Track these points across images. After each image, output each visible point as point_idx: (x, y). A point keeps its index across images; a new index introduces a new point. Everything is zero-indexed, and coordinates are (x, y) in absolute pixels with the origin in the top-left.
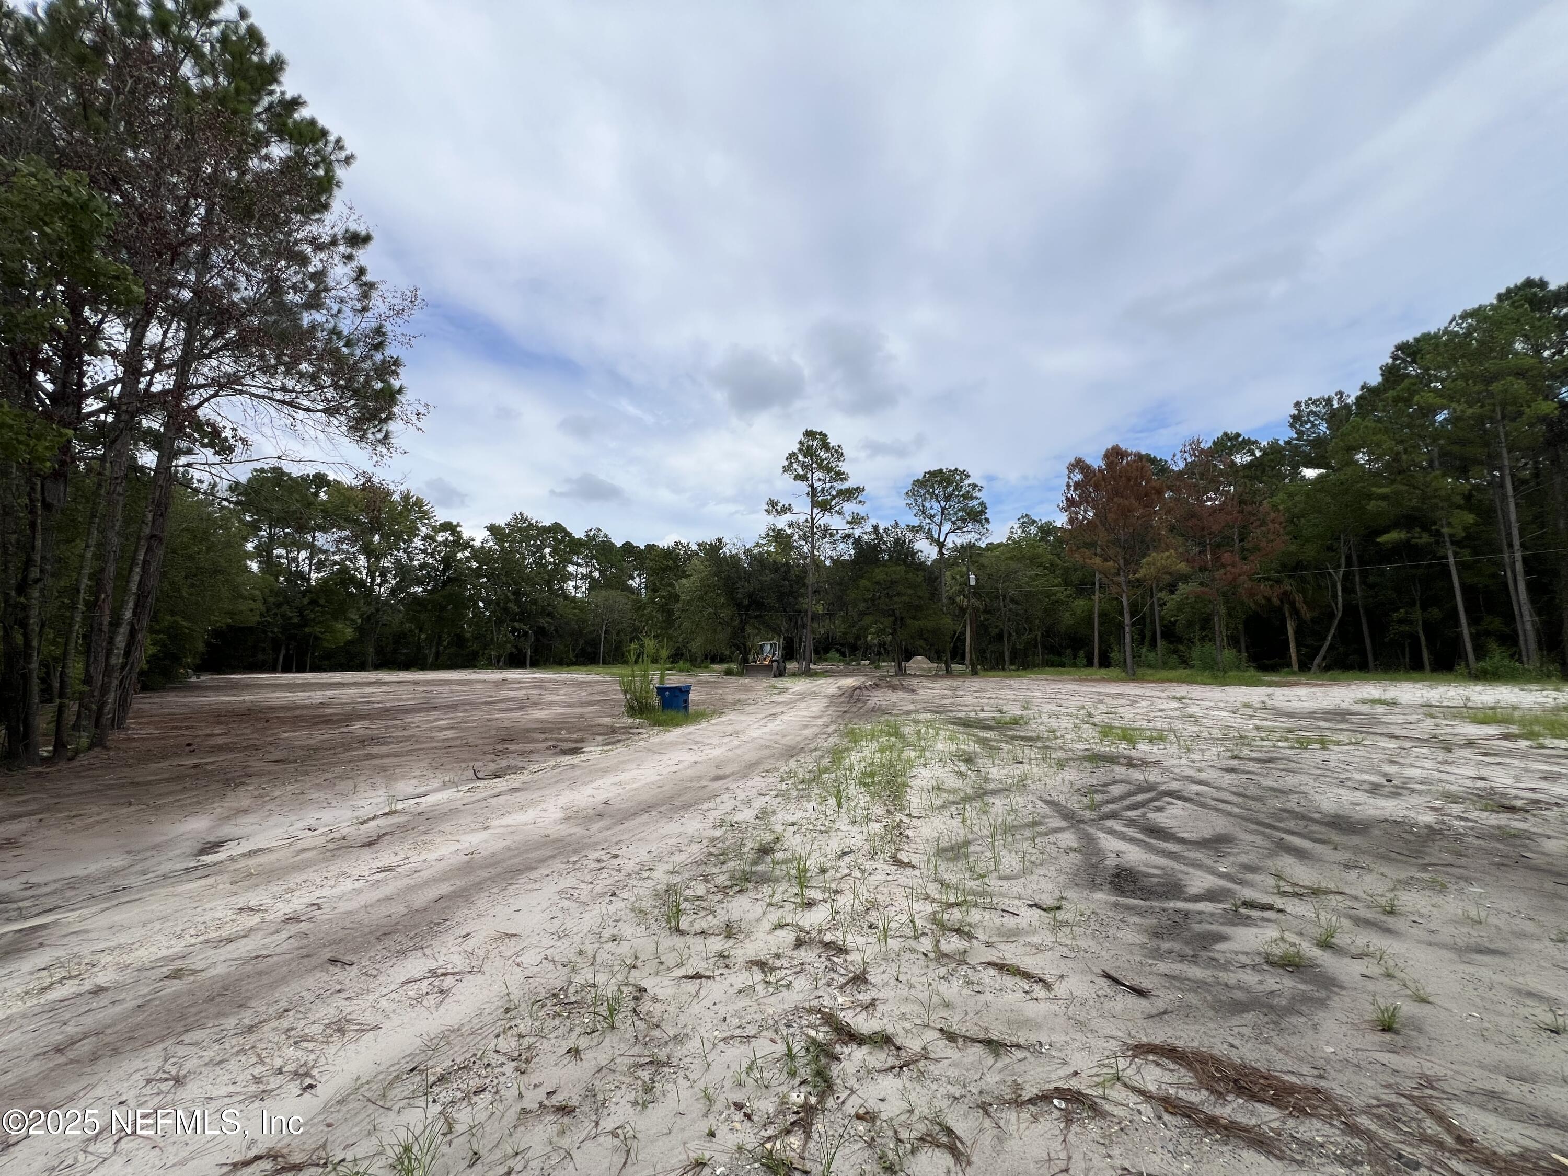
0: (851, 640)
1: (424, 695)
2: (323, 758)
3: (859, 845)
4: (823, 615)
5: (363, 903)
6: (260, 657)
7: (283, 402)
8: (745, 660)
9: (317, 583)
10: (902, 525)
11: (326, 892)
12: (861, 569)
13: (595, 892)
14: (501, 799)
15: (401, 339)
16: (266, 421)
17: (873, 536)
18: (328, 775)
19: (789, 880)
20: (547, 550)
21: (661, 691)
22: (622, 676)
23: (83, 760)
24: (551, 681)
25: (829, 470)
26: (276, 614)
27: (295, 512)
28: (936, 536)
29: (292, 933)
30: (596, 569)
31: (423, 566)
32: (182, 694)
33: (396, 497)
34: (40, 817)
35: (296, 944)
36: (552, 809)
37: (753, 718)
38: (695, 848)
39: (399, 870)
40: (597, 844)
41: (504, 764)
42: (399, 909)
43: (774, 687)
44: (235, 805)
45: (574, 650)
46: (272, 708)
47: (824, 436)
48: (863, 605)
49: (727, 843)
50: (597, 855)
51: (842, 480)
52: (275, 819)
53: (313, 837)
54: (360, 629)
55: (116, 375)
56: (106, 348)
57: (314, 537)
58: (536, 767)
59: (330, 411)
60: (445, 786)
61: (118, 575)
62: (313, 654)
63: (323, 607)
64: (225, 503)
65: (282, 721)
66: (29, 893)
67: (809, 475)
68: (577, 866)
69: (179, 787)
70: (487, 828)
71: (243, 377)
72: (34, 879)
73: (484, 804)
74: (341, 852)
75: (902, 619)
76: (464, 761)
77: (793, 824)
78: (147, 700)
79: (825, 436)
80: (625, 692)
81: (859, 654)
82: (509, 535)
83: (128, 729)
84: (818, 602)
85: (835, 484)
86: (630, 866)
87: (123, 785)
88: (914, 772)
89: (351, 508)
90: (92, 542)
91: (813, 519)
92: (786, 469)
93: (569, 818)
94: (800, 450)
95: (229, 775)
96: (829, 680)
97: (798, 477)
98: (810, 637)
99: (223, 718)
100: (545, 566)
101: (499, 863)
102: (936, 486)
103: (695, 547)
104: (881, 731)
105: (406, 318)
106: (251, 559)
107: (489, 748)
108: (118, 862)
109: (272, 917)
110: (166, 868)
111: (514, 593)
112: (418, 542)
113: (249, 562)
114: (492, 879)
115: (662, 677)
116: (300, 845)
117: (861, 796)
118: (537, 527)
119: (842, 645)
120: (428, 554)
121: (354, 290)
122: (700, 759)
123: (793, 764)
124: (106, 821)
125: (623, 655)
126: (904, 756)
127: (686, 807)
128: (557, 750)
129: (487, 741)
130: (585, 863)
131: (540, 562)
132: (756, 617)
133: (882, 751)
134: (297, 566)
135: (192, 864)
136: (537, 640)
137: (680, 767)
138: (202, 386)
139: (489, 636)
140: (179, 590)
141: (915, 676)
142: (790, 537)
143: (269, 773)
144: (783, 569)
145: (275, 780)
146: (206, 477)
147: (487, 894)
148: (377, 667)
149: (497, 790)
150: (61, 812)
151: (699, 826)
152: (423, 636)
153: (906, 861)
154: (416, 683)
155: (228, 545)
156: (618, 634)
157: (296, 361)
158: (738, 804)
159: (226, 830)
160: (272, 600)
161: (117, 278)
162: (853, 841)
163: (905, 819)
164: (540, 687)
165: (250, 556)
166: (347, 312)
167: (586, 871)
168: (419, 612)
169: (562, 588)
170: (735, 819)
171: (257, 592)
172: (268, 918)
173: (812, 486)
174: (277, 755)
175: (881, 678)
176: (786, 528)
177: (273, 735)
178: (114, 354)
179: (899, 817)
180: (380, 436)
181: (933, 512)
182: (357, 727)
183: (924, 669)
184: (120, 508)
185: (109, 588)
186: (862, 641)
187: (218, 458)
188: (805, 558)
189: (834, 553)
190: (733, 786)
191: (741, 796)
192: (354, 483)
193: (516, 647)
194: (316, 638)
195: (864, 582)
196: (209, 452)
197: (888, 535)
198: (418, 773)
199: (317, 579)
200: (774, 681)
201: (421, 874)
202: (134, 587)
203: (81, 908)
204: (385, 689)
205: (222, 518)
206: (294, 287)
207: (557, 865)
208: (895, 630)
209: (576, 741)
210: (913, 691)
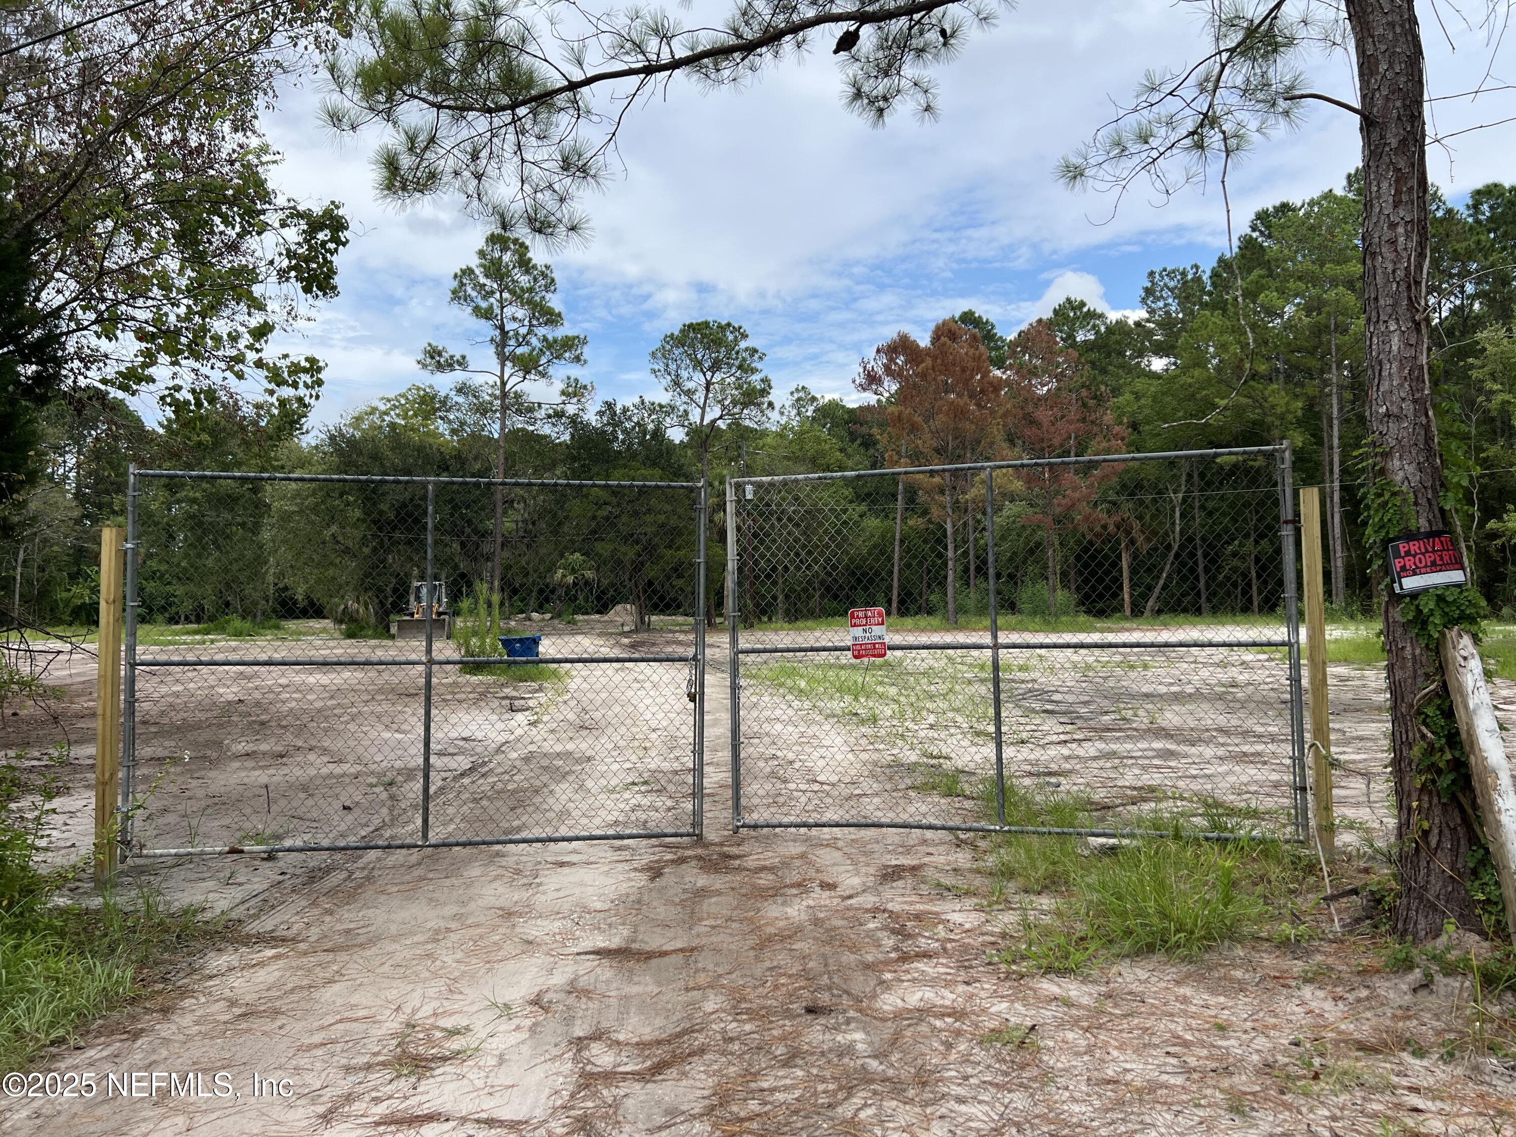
10: (648, 403)
17: (604, 418)
25: (531, 304)
47: (523, 247)
51: (551, 322)
67: (497, 311)
85: (540, 329)
91: (504, 384)
92: (455, 295)
94: (480, 265)
97: (477, 312)
98: (498, 574)
102: (698, 346)
173: (500, 328)
176: (452, 393)
181: (692, 386)
197: (629, 418)
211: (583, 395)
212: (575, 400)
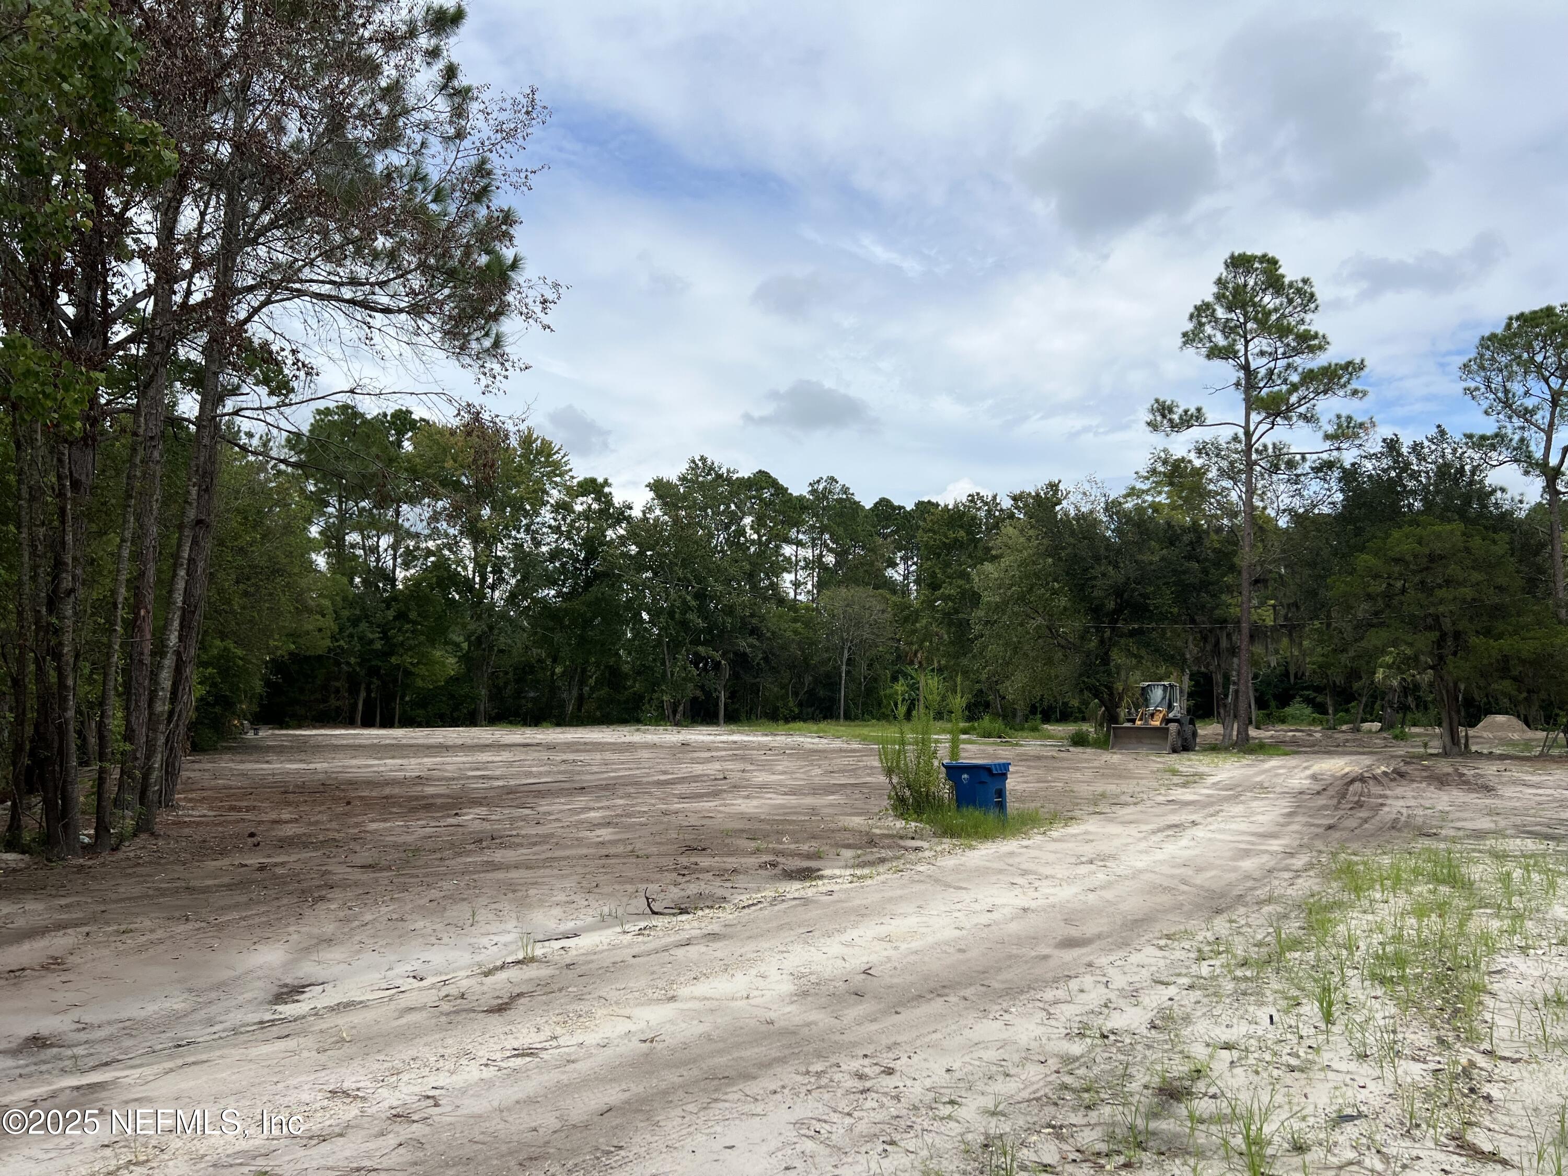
0: (1339, 680)
1: (563, 767)
2: (426, 865)
3: (1377, 1103)
4: (1274, 629)
5: (496, 1104)
6: (334, 702)
7: (352, 302)
8: (1112, 718)
9: (406, 587)
10: (1455, 434)
11: (442, 1079)
12: (1358, 532)
13: (857, 1131)
14: (693, 951)
15: (514, 178)
16: (335, 335)
17: (1386, 463)
18: (434, 894)
19: (1227, 1158)
20: (748, 520)
21: (954, 771)
22: (883, 741)
23: (129, 850)
24: (760, 747)
25: (1283, 331)
26: (351, 636)
27: (374, 475)
28: (1538, 454)
29: (401, 1139)
30: (830, 550)
31: (555, 554)
32: (238, 758)
33: (514, 442)
34: (86, 929)
35: (409, 1157)
36: (774, 975)
37: (1132, 830)
38: (1034, 1072)
39: (545, 1055)
40: (854, 1044)
41: (693, 889)
42: (548, 1120)
43: (1175, 772)
44: (316, 931)
45: (796, 694)
46: (353, 784)
47: (1272, 263)
48: (1365, 606)
49: (1096, 1070)
50: (856, 1065)
51: (1311, 349)
52: (368, 957)
53: (420, 989)
54: (466, 659)
55: (148, 285)
56: (135, 247)
57: (398, 514)
58: (745, 899)
59: (416, 311)
60: (604, 922)
61: (159, 581)
62: (402, 698)
63: (415, 623)
64: (282, 467)
65: (368, 803)
66: (83, 1036)
67: (1240, 347)
68: (824, 1081)
69: (243, 899)
70: (673, 999)
71: (300, 270)
72: (87, 1018)
73: (665, 956)
74: (459, 1018)
75: (1457, 635)
76: (631, 881)
77: (1228, 1047)
78: (197, 766)
79: (1274, 262)
80: (889, 772)
81: (1357, 708)
82: (685, 497)
83: (178, 807)
84: (1262, 604)
85: (1297, 360)
86: (915, 1091)
87: (177, 891)
88: (1500, 962)
89: (449, 464)
90: (128, 535)
91: (1248, 434)
92: (1189, 338)
93: (805, 994)
94: (1219, 297)
95: (305, 885)
96: (1292, 761)
97: (1215, 353)
98: (1247, 673)
99: (291, 797)
100: (744, 548)
101: (695, 1061)
102: (1537, 345)
103: (1006, 503)
104: (1416, 872)
105: (520, 142)
106: (317, 550)
107: (668, 862)
108: (178, 1003)
109: (374, 1109)
110: (236, 1018)
111: (697, 596)
112: (546, 515)
113: (314, 556)
114: (686, 1088)
115: (955, 744)
116: (405, 1001)
117: (1376, 1005)
118: (729, 480)
119: (1319, 689)
120: (561, 533)
121: (443, 105)
122: (1033, 905)
123: (1221, 925)
124: (161, 941)
125: (880, 704)
126: (1473, 926)
127: (1013, 992)
128: (777, 871)
129: (663, 849)
130: (837, 1077)
131: (736, 542)
132: (1132, 634)
133: (1420, 912)
134: (378, 560)
135: (268, 1016)
136: (735, 676)
137: (995, 916)
138: (250, 289)
139: (658, 668)
140: (229, 602)
141: (1490, 756)
142: (1199, 473)
143: (356, 884)
144: (1186, 538)
145: (366, 895)
146: (259, 429)
147: (679, 1112)
148: (494, 720)
149: (685, 935)
150: (108, 923)
151: (1040, 1030)
152: (558, 670)
153: (1487, 1147)
154: (551, 747)
155: (288, 529)
156: (870, 666)
157: (369, 235)
158: (1113, 996)
159: (308, 969)
160: (346, 613)
161: (144, 142)
162: (1363, 1095)
163: (1481, 1061)
164: (743, 758)
165: (314, 546)
166: (435, 144)
167: (839, 1092)
168: (552, 630)
169: (774, 586)
170: (1109, 1025)
171: (326, 602)
172: (370, 1111)
173: (1246, 367)
174: (365, 856)
175: (1410, 759)
176: (1192, 456)
177: (357, 825)
178: (144, 254)
179: (1465, 1055)
180: (487, 343)
181: (1530, 403)
182: (470, 817)
183: (1512, 743)
184: (157, 481)
185: (150, 597)
186: (1364, 681)
187: (275, 400)
188: (1235, 515)
189: (1297, 503)
190: (1103, 961)
191: (1119, 981)
192: (455, 422)
193: (702, 687)
194: (408, 673)
195: (1365, 559)
196: (263, 391)
197: (1421, 458)
198: (562, 897)
199: (406, 578)
200: (1174, 760)
201: (576, 1066)
202: (179, 599)
203: (141, 1066)
204: (506, 756)
205: (280, 489)
206: (361, 116)
207: (788, 1075)
208: (1441, 658)
209: (809, 856)
210: (1488, 789)
211: (1358, 435)
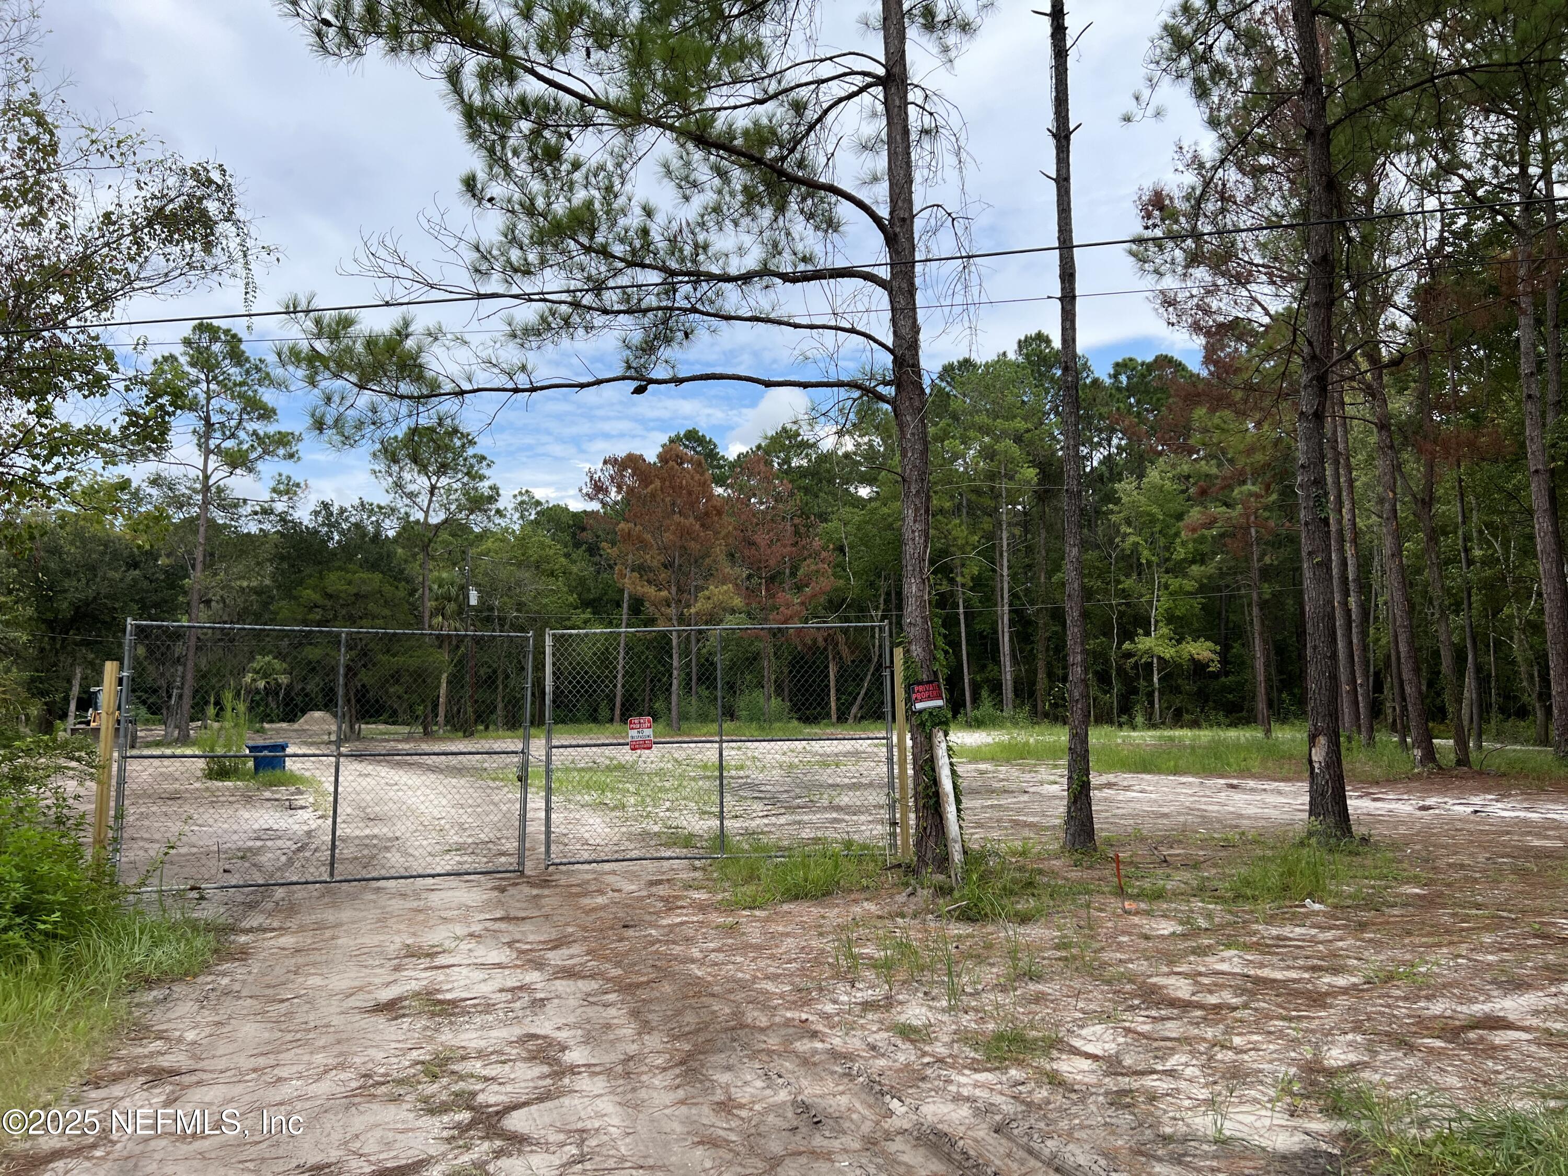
25: (240, 396)
79: (237, 338)
91: (207, 478)
94: (185, 353)
98: (191, 679)
181: (415, 489)
211: (295, 493)
212: (285, 498)
